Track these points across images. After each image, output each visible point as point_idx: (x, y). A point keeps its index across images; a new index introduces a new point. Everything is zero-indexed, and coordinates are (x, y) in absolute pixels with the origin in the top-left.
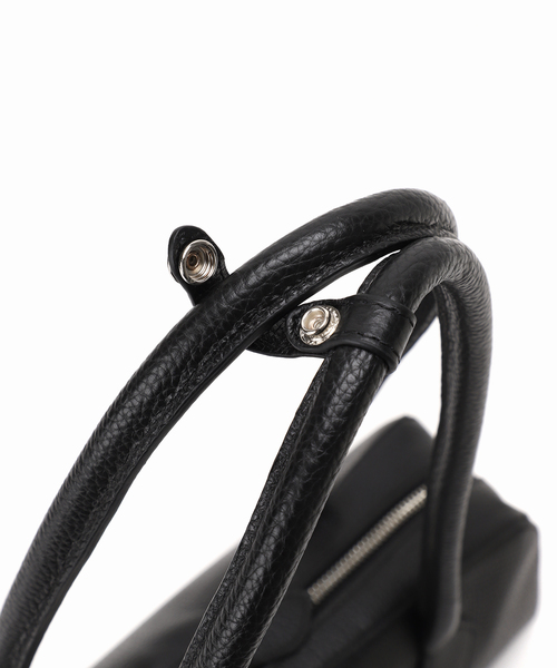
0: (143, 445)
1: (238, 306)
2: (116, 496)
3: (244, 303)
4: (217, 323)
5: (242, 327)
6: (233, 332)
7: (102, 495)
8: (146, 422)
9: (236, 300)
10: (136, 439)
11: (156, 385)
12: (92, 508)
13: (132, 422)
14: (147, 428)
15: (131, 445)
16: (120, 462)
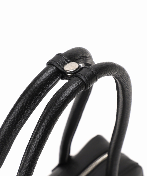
0: (16, 130)
1: (41, 85)
2: (9, 146)
3: (42, 84)
4: (35, 91)
5: (43, 91)
6: (40, 93)
7: (5, 146)
8: (17, 123)
9: (40, 84)
10: (14, 128)
11: (18, 112)
12: (2, 151)
13: (12, 124)
14: (17, 125)
15: (13, 131)
16: (10, 136)
